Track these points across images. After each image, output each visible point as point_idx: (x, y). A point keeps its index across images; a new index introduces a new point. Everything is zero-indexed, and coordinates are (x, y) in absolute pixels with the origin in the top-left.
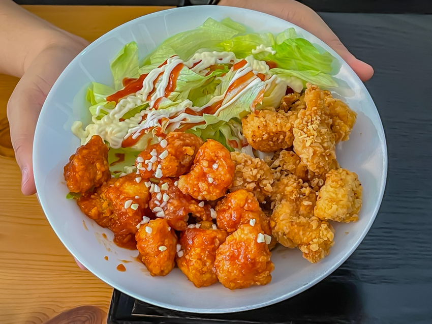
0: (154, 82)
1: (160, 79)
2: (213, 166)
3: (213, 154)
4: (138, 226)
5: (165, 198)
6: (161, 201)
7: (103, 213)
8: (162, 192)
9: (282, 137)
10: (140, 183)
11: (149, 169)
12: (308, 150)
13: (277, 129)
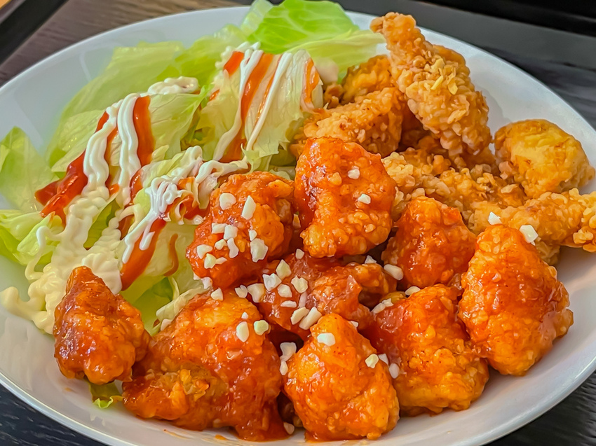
0: (107, 156)
1: (113, 147)
2: (350, 176)
3: (336, 156)
4: (284, 369)
5: (300, 284)
6: (295, 296)
7: (192, 395)
8: (286, 281)
9: (384, 127)
10: (224, 299)
11: (233, 253)
12: (459, 101)
13: (373, 113)
